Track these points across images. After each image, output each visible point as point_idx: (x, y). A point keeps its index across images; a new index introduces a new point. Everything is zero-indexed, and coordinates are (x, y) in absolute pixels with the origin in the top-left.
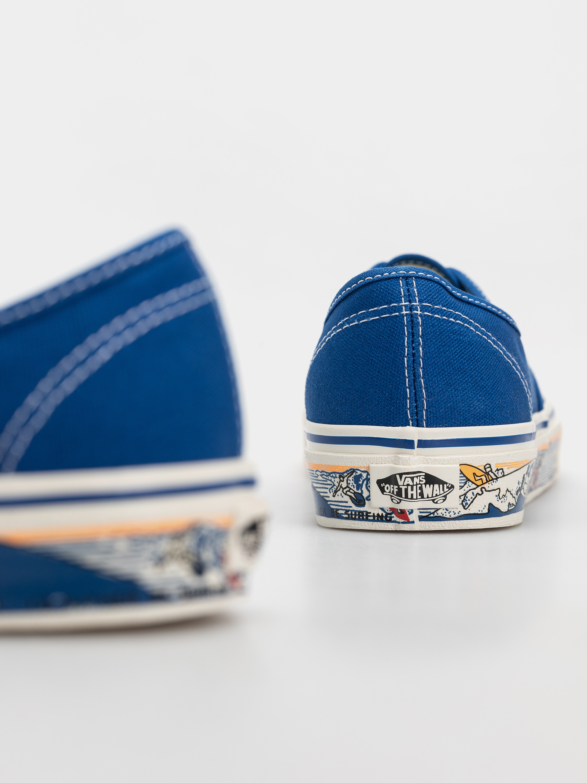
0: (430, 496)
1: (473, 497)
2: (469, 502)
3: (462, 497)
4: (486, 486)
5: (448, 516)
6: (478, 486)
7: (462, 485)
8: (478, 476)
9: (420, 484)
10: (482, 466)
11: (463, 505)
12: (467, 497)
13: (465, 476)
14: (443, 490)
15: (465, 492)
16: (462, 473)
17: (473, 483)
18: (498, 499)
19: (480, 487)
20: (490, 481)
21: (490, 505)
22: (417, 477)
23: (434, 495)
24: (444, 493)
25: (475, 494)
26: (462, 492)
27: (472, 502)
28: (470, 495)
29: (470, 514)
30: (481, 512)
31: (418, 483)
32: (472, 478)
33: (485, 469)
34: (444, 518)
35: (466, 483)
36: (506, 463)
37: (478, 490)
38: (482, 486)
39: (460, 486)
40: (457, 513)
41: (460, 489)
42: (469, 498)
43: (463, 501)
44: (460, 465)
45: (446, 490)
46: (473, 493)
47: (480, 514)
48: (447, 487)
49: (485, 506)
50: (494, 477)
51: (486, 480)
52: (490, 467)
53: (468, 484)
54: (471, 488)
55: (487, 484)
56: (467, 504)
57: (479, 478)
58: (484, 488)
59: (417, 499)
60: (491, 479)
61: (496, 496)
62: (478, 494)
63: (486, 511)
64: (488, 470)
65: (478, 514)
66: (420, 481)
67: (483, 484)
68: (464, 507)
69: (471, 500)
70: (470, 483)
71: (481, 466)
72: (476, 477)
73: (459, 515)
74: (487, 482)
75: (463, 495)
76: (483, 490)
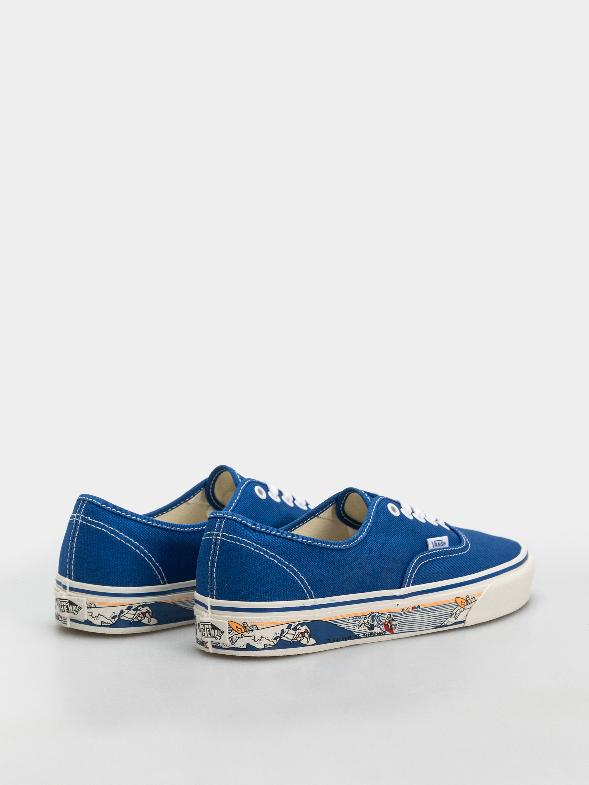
0: (214, 636)
1: (237, 639)
2: (234, 641)
3: (231, 638)
4: (244, 634)
5: (224, 647)
6: (239, 633)
7: (230, 632)
8: (239, 628)
9: (209, 628)
10: (242, 623)
11: (231, 642)
12: (233, 639)
13: (231, 627)
14: (219, 633)
15: (231, 636)
16: (230, 625)
17: (236, 631)
18: (254, 641)
19: (240, 634)
20: (247, 631)
21: (248, 644)
22: (207, 625)
23: (215, 635)
24: (220, 635)
25: (238, 637)
26: (230, 635)
27: (236, 641)
28: (234, 637)
29: (235, 648)
30: (241, 647)
31: (208, 628)
32: (235, 629)
33: (243, 625)
34: (222, 648)
35: (232, 631)
36: (259, 623)
37: (239, 635)
38: (242, 634)
39: (229, 632)
40: (228, 646)
41: (229, 634)
42: (234, 639)
43: (231, 640)
44: (228, 621)
45: (220, 633)
46: (236, 637)
47: (241, 648)
48: (221, 632)
49: (244, 644)
50: (250, 629)
51: (245, 630)
52: (247, 624)
53: (233, 631)
54: (235, 634)
55: (245, 633)
56: (233, 642)
57: (240, 629)
58: (243, 635)
59: (207, 636)
60: (248, 630)
61: (252, 640)
62: (239, 637)
63: (245, 647)
64: (245, 625)
65: (239, 648)
66: (209, 627)
67: (242, 633)
68: (232, 644)
69: (236, 640)
70: (234, 631)
71: (240, 623)
72: (238, 629)
73: (229, 647)
74: (245, 632)
75: (231, 637)
76: (243, 636)
